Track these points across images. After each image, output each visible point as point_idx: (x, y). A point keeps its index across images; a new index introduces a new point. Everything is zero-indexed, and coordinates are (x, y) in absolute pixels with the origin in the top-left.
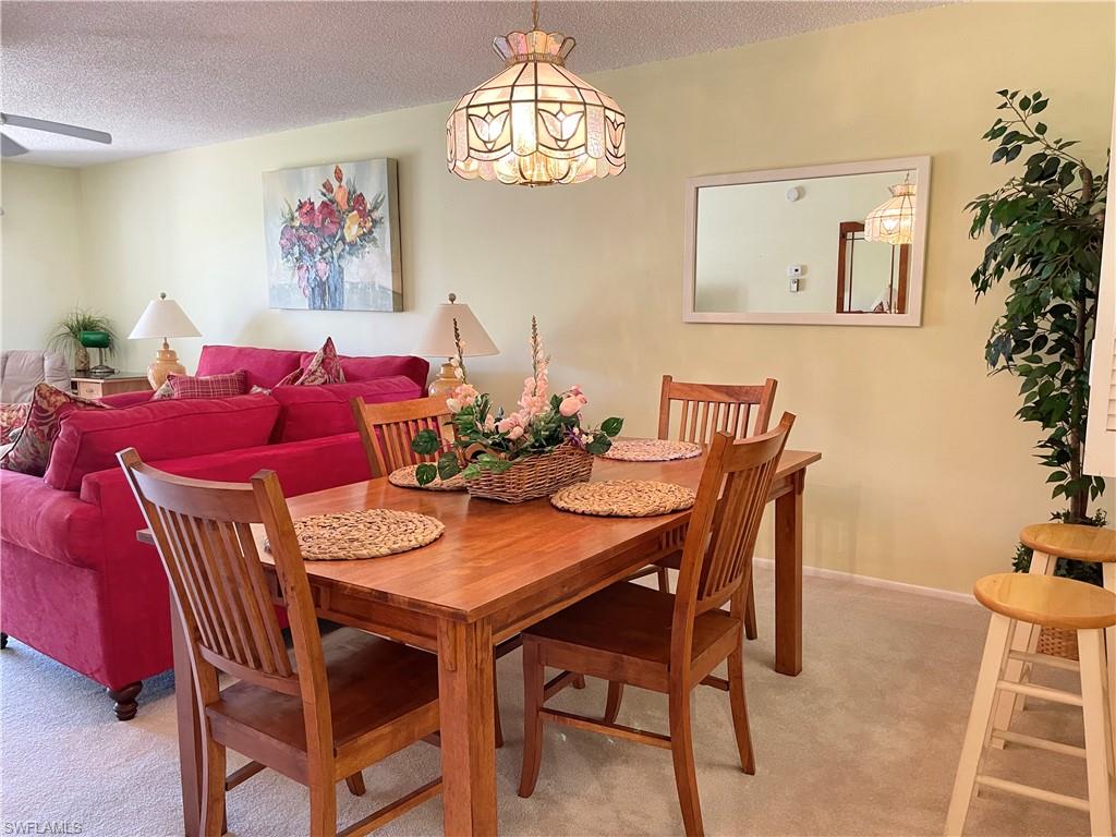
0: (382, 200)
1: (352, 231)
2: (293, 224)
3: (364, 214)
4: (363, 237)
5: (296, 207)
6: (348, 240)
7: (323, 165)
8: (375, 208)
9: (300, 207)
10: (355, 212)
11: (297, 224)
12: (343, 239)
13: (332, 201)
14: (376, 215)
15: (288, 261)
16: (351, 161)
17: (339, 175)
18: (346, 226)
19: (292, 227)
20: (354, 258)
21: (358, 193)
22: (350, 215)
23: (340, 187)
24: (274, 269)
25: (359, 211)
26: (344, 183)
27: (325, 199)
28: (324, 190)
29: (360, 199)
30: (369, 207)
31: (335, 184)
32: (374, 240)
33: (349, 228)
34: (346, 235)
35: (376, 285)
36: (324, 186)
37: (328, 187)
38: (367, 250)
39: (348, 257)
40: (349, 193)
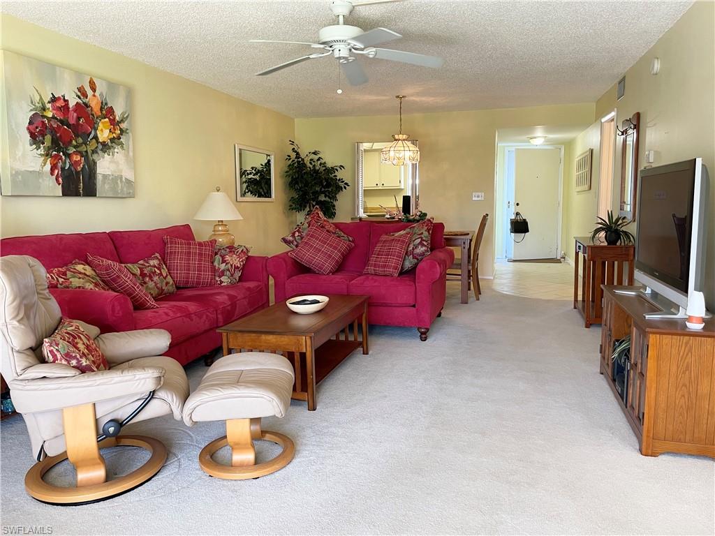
0: (127, 117)
1: (104, 134)
2: (45, 114)
3: (114, 123)
4: (112, 140)
5: (49, 99)
6: (101, 140)
7: (78, 74)
8: (122, 121)
9: (54, 100)
10: (107, 120)
11: (50, 115)
12: (96, 137)
13: (87, 105)
14: (123, 126)
15: (38, 148)
16: (105, 80)
17: (93, 87)
18: (99, 128)
19: (44, 117)
20: (106, 155)
21: (109, 106)
22: (103, 120)
23: (94, 96)
24: (19, 154)
25: (109, 119)
26: (97, 94)
27: (79, 101)
28: (79, 94)
29: (111, 111)
30: (117, 118)
31: (90, 93)
32: (122, 144)
33: (102, 130)
34: (99, 135)
35: (124, 178)
36: (79, 90)
37: (82, 92)
38: (116, 150)
39: (100, 152)
40: (102, 103)
